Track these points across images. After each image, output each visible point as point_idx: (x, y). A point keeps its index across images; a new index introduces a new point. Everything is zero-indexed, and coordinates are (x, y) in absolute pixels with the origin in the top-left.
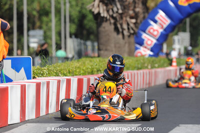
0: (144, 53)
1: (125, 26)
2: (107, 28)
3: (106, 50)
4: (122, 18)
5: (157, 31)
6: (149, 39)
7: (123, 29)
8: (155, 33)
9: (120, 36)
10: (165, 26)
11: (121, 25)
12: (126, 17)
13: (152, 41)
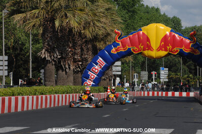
0: (89, 83)
1: (67, 66)
2: (50, 67)
3: (50, 81)
4: (65, 61)
5: (97, 69)
6: (92, 75)
7: (66, 68)
8: (96, 71)
9: (64, 73)
10: (102, 67)
11: (65, 65)
12: (68, 60)
13: (94, 76)
